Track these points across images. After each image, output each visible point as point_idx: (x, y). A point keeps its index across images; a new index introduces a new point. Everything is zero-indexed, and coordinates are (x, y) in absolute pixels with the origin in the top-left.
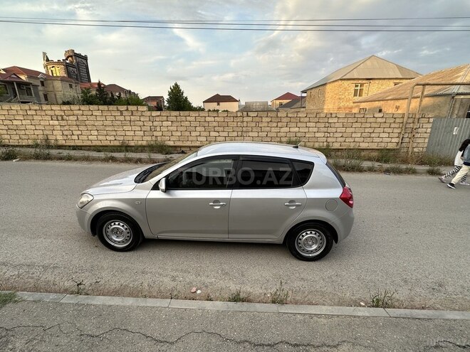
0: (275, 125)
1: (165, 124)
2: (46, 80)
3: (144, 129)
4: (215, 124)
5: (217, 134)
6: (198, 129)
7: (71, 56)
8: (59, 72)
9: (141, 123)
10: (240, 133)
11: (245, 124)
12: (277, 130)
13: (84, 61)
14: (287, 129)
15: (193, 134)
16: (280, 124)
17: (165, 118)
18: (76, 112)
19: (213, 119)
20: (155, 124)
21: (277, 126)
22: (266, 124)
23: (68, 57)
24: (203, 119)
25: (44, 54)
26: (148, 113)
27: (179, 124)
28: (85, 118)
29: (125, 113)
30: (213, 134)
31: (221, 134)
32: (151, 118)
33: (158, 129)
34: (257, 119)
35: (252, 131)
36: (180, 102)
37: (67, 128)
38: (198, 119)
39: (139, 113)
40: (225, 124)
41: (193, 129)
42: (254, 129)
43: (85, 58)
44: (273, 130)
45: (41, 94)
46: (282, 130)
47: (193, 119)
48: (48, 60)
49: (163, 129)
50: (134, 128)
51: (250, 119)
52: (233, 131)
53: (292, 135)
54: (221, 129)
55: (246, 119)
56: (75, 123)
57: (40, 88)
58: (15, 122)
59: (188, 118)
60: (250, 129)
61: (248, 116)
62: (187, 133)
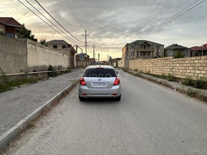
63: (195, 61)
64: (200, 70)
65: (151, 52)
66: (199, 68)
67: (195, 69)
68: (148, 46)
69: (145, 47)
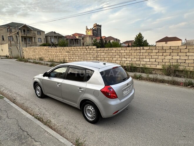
0: (161, 54)
1: (102, 54)
2: (84, 37)
3: (94, 56)
4: (125, 54)
5: (125, 59)
6: (116, 56)
7: (95, 26)
8: (90, 33)
9: (93, 54)
10: (138, 59)
11: (141, 54)
12: (163, 57)
13: (100, 28)
14: (170, 57)
15: (114, 59)
16: (164, 54)
17: (102, 51)
18: (73, 50)
19: (124, 51)
20: (98, 54)
21: (163, 55)
22: (155, 54)
23: (94, 27)
24: (119, 52)
25: (87, 27)
26: (96, 49)
27: (108, 54)
28: (75, 52)
29: (88, 49)
30: (123, 59)
31: (128, 59)
32: (97, 51)
33: (99, 56)
34: (149, 51)
35: (145, 58)
36: (141, 43)
37: (70, 56)
38: (117, 51)
39: (93, 50)
40: (130, 54)
41: (114, 56)
42: (147, 57)
43: (100, 26)
44: (160, 57)
45: (82, 43)
46: (166, 58)
47: (114, 51)
48: (87, 29)
49: (102, 56)
50: (90, 56)
51: (144, 51)
52: (134, 58)
53: (174, 61)
54: (128, 57)
55: (142, 51)
56: (72, 54)
57: (82, 41)
58: (58, 54)
59: (112, 51)
60: (144, 57)
61: (143, 49)
62: (111, 59)
63: (121, 51)
64: (126, 58)
65: (33, 38)
66: (125, 56)
67: (121, 57)
68: (28, 31)
69: (24, 31)
